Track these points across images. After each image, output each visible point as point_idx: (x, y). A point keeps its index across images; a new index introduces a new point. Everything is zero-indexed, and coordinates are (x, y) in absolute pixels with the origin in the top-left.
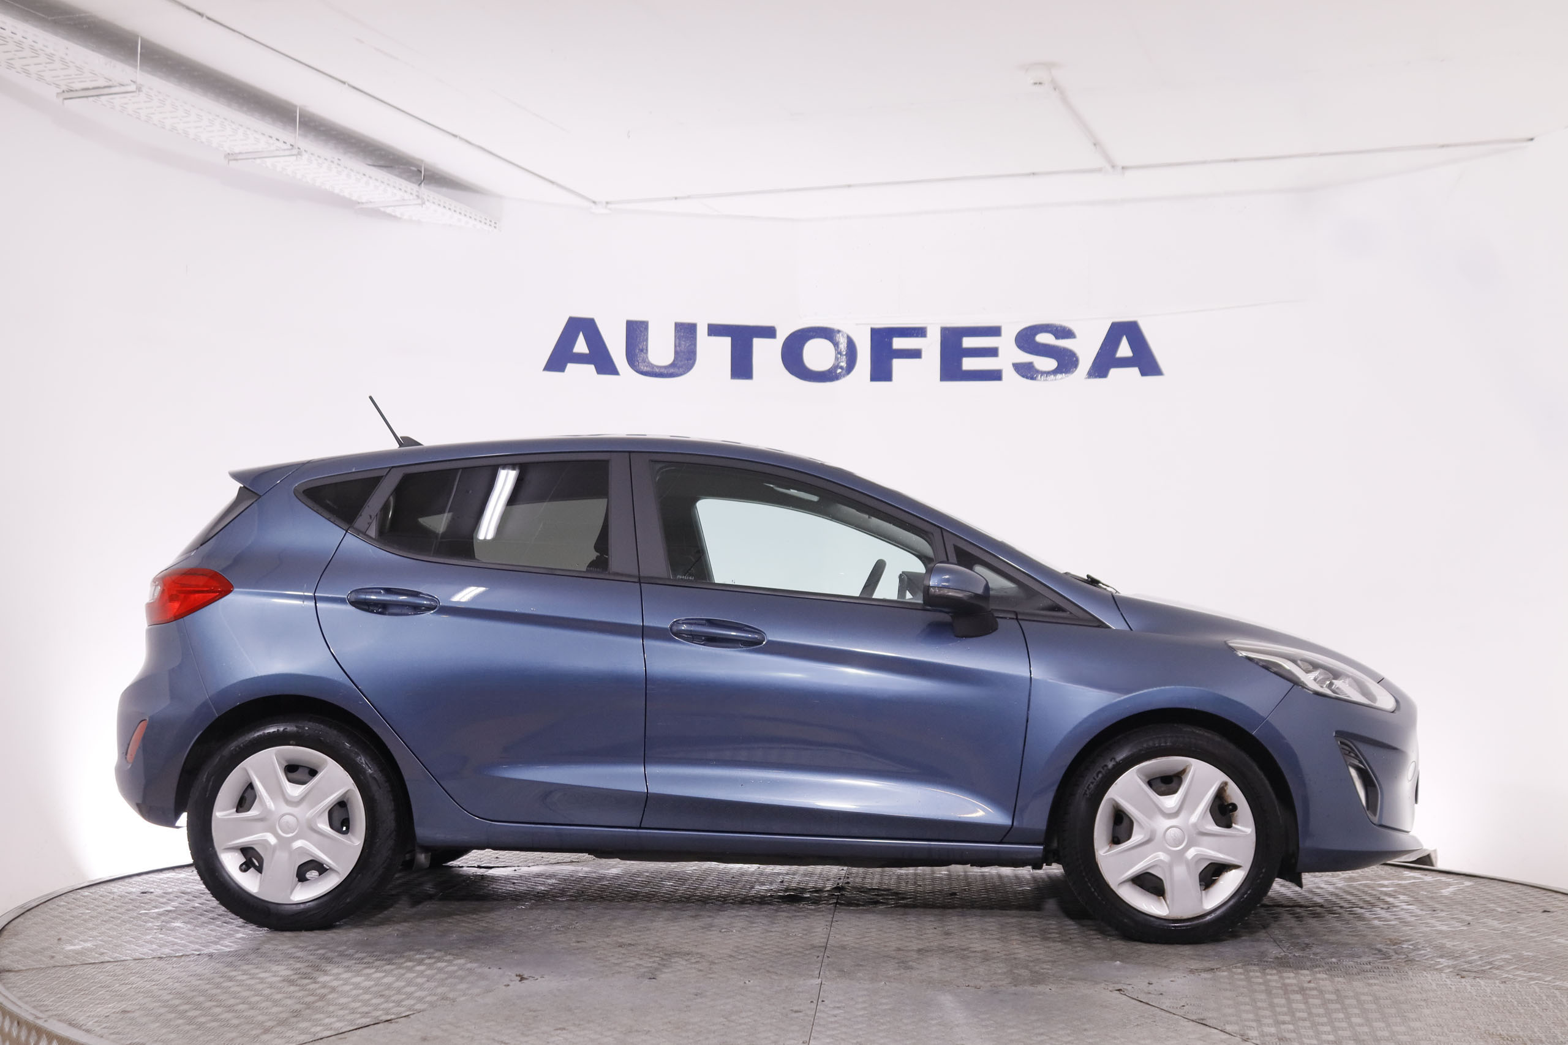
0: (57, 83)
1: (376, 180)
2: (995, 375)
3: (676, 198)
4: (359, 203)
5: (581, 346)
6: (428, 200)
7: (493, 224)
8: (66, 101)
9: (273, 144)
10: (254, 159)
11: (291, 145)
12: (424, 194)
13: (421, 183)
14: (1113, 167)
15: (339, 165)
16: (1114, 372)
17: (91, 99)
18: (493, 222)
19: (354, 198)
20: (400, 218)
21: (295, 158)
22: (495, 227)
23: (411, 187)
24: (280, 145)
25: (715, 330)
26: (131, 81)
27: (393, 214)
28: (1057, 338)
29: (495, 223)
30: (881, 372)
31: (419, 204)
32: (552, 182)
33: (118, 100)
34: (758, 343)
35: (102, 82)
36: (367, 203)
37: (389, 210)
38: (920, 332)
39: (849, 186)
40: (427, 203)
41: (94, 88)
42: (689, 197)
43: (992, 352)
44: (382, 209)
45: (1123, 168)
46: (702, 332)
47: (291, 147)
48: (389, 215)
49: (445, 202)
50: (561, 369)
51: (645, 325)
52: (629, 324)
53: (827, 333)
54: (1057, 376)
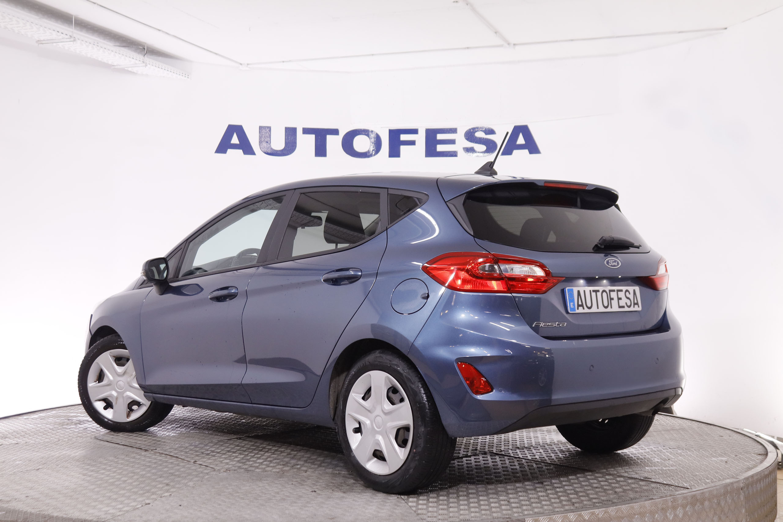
2: (453, 154)
3: (283, 62)
4: (113, 65)
5: (235, 140)
6: (149, 64)
7: (187, 76)
9: (60, 35)
10: (52, 43)
11: (70, 36)
12: (147, 61)
13: (145, 55)
14: (509, 44)
15: (97, 46)
16: (515, 152)
18: (187, 75)
19: (110, 63)
20: (136, 73)
21: (72, 43)
22: (188, 78)
23: (140, 57)
24: (64, 35)
25: (306, 131)
27: (132, 71)
28: (486, 134)
29: (188, 75)
30: (394, 153)
31: (144, 66)
32: (216, 54)
34: (329, 138)
36: (117, 65)
37: (130, 69)
38: (415, 131)
39: (373, 55)
40: (148, 65)
42: (290, 61)
43: (453, 142)
44: (126, 69)
45: (514, 45)
46: (299, 132)
47: (70, 37)
48: (131, 72)
49: (159, 65)
50: (225, 152)
51: (269, 128)
52: (261, 128)
53: (366, 132)
54: (486, 154)
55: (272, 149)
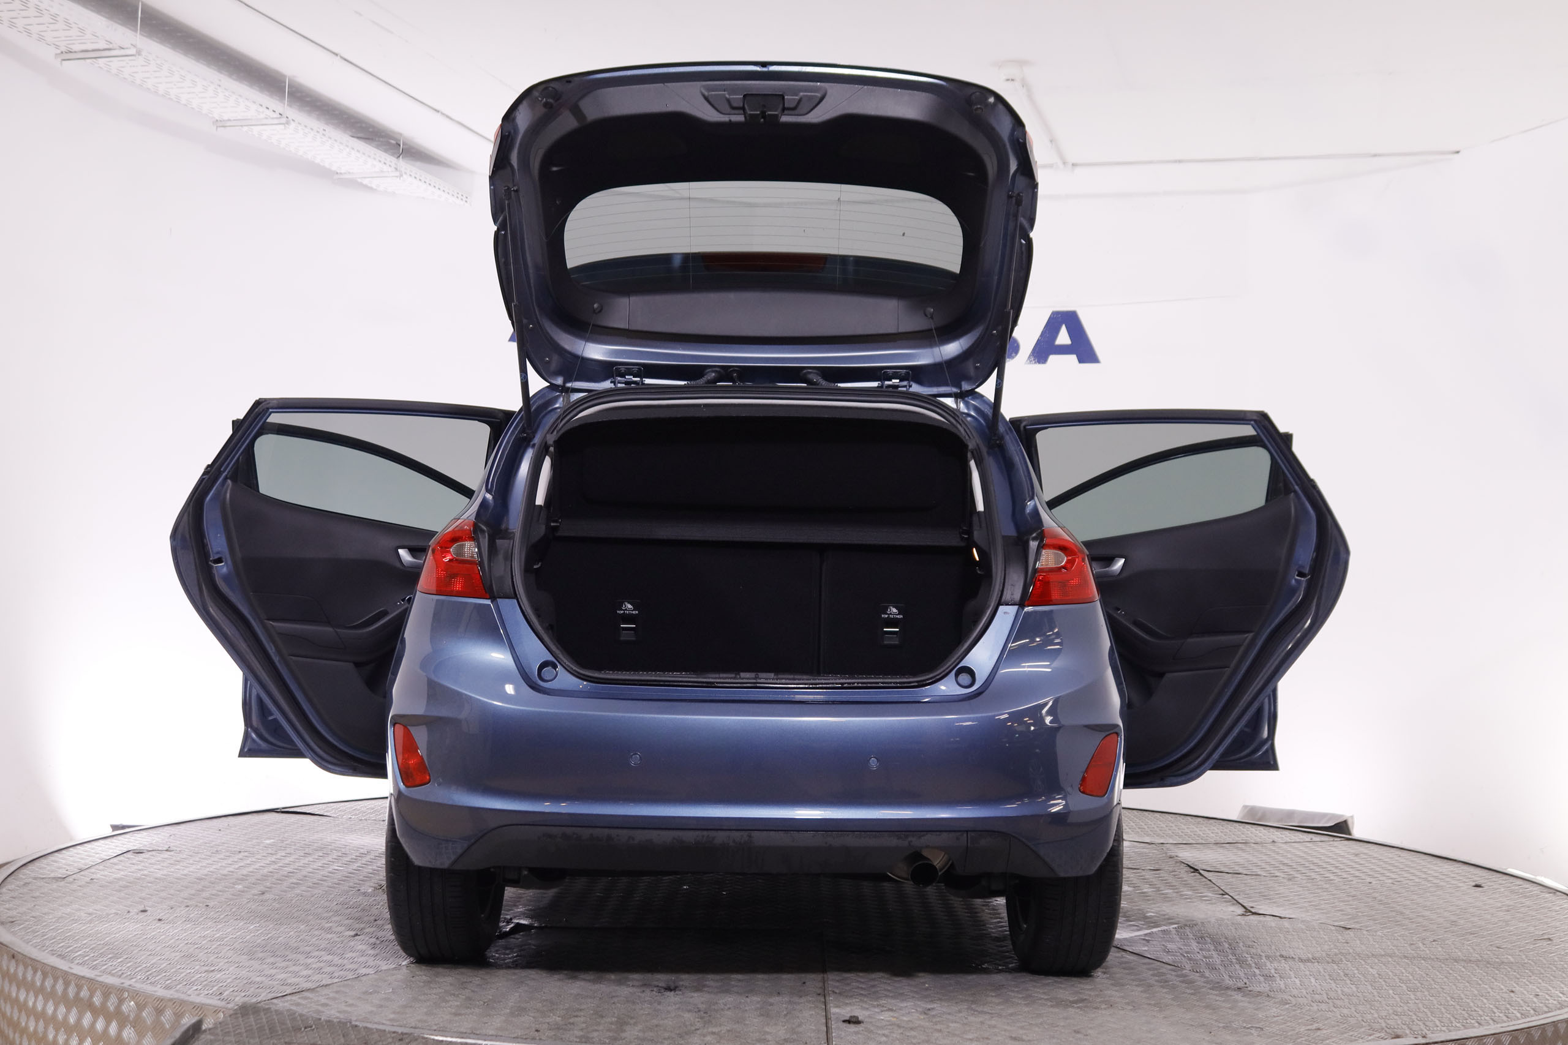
0: (57, 43)
1: (358, 151)
4: (338, 174)
6: (406, 173)
7: (464, 198)
8: (64, 62)
9: (263, 112)
10: (242, 126)
11: (280, 114)
12: (402, 167)
13: (399, 157)
14: (1064, 163)
15: (324, 135)
16: (1053, 358)
17: (88, 61)
18: (464, 196)
19: (334, 168)
20: (375, 190)
21: (282, 127)
22: (466, 202)
23: (390, 159)
24: (270, 113)
26: (132, 45)
27: (369, 185)
29: (467, 197)
31: (397, 177)
33: (115, 63)
35: (102, 45)
36: (345, 173)
37: (366, 182)
40: (404, 176)
41: (93, 50)
44: (359, 180)
45: (1072, 165)
47: (279, 116)
48: (366, 187)
49: (421, 176)
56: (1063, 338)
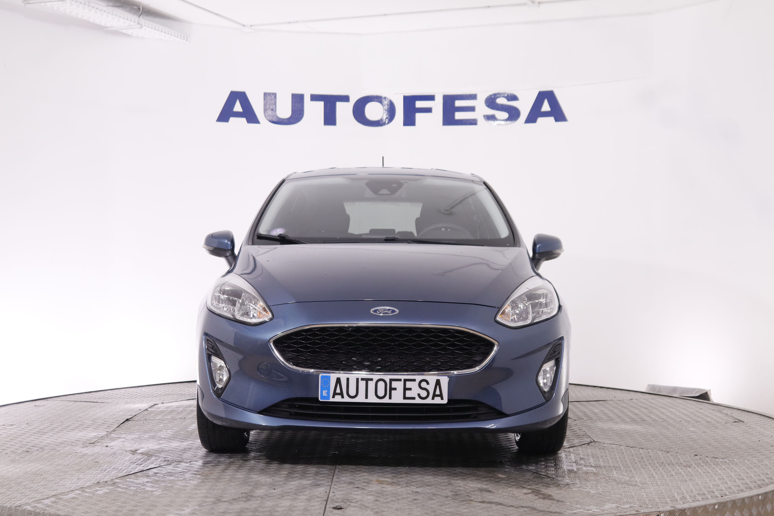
2: (473, 122)
3: (289, 23)
4: (106, 27)
5: (238, 107)
6: (145, 26)
7: (185, 38)
10: (40, 3)
12: (142, 22)
13: (141, 16)
14: (533, 2)
15: (89, 6)
16: (540, 120)
19: (103, 24)
20: (132, 36)
21: (61, 3)
22: (187, 40)
23: (135, 18)
25: (315, 98)
27: (127, 33)
28: (508, 100)
29: (187, 38)
30: (409, 121)
32: (217, 15)
34: (340, 105)
36: (110, 27)
37: (124, 31)
38: (431, 98)
39: (386, 15)
40: (144, 27)
42: (296, 22)
43: (472, 109)
44: (120, 31)
45: (539, 3)
46: (307, 99)
48: (125, 34)
49: (156, 27)
50: (227, 120)
51: (275, 95)
52: (265, 94)
53: (378, 99)
54: (508, 122)
55: (277, 117)
56: (546, 107)
